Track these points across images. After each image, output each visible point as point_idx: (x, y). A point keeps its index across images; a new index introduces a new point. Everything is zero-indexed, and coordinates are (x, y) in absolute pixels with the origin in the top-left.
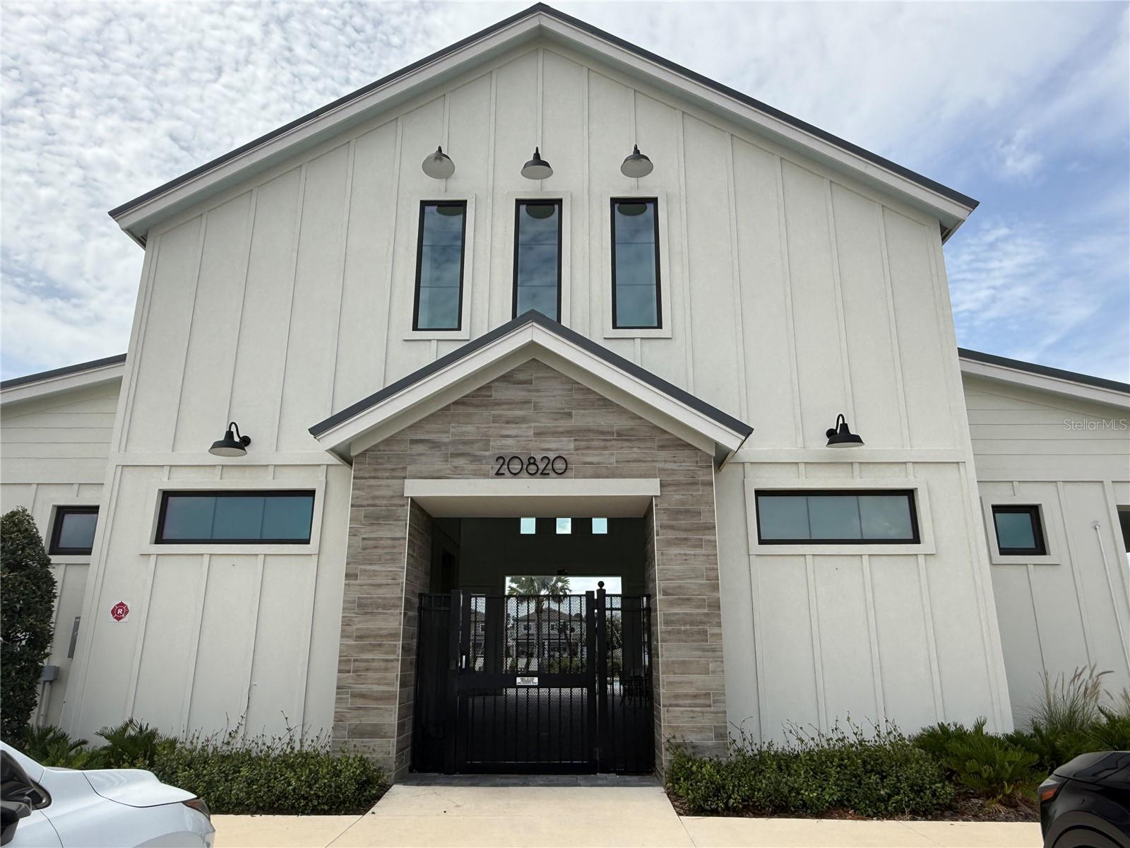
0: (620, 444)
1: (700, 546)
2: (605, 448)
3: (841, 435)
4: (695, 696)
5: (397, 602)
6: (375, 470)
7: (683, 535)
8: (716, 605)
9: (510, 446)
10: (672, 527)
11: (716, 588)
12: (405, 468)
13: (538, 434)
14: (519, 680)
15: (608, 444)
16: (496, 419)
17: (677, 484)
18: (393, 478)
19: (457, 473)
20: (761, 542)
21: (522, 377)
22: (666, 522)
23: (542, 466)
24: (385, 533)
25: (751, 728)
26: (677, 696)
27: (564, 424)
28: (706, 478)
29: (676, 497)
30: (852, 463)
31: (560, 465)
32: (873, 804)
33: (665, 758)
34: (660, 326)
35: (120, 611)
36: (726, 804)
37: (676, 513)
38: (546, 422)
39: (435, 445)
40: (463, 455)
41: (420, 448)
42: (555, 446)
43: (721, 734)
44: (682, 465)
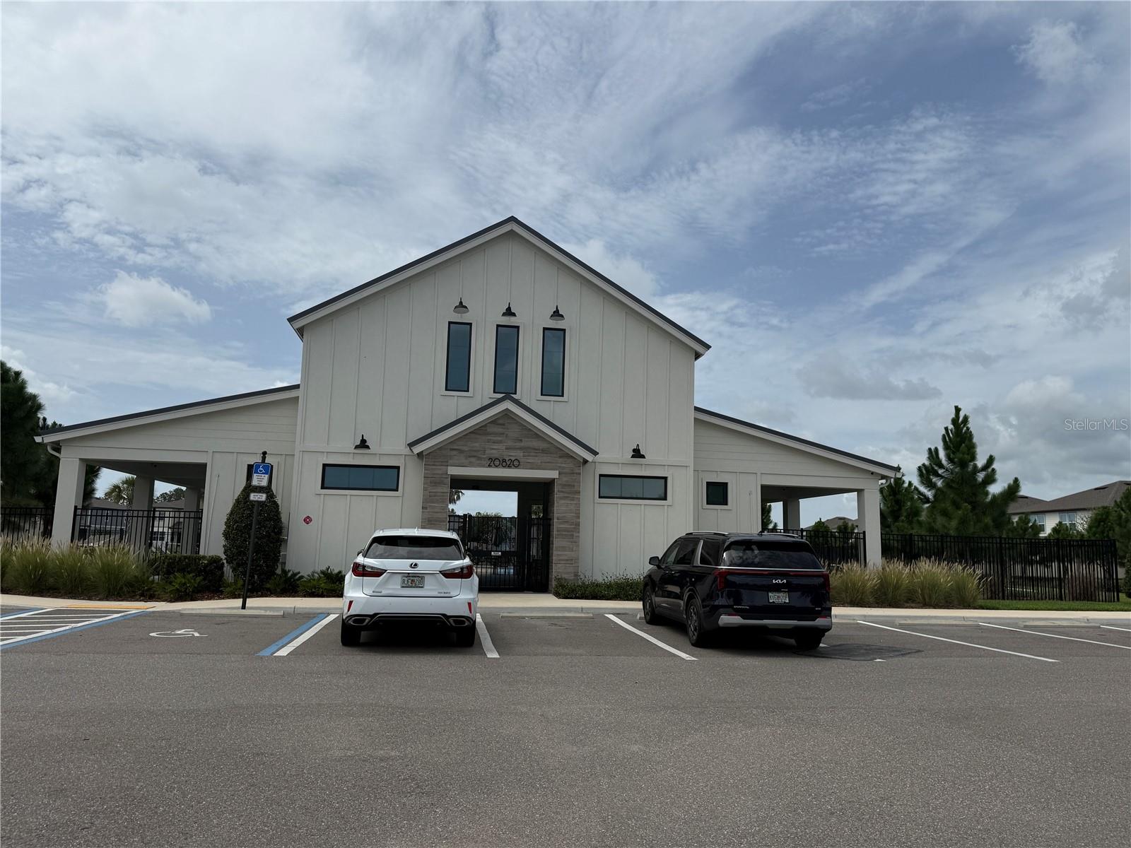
0: (542, 455)
1: (574, 500)
2: (536, 456)
3: (637, 453)
4: (567, 560)
5: (445, 520)
6: (434, 462)
7: (566, 495)
8: (578, 524)
9: (495, 454)
10: (562, 492)
11: (579, 517)
12: (447, 462)
13: (506, 449)
14: (493, 553)
15: (538, 454)
16: (489, 441)
17: (565, 473)
18: (442, 465)
19: (471, 465)
20: (600, 497)
21: (501, 422)
22: (560, 490)
23: (508, 463)
24: (439, 489)
25: (588, 574)
26: (559, 560)
27: (519, 445)
28: (578, 471)
29: (565, 479)
30: (642, 465)
31: (516, 463)
32: (627, 596)
33: (553, 583)
34: (563, 396)
35: (308, 520)
36: (576, 595)
37: (564, 486)
38: (510, 443)
39: (461, 451)
40: (474, 456)
41: (454, 453)
42: (514, 454)
43: (576, 575)
44: (568, 465)
